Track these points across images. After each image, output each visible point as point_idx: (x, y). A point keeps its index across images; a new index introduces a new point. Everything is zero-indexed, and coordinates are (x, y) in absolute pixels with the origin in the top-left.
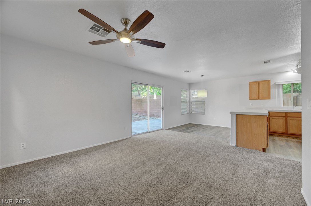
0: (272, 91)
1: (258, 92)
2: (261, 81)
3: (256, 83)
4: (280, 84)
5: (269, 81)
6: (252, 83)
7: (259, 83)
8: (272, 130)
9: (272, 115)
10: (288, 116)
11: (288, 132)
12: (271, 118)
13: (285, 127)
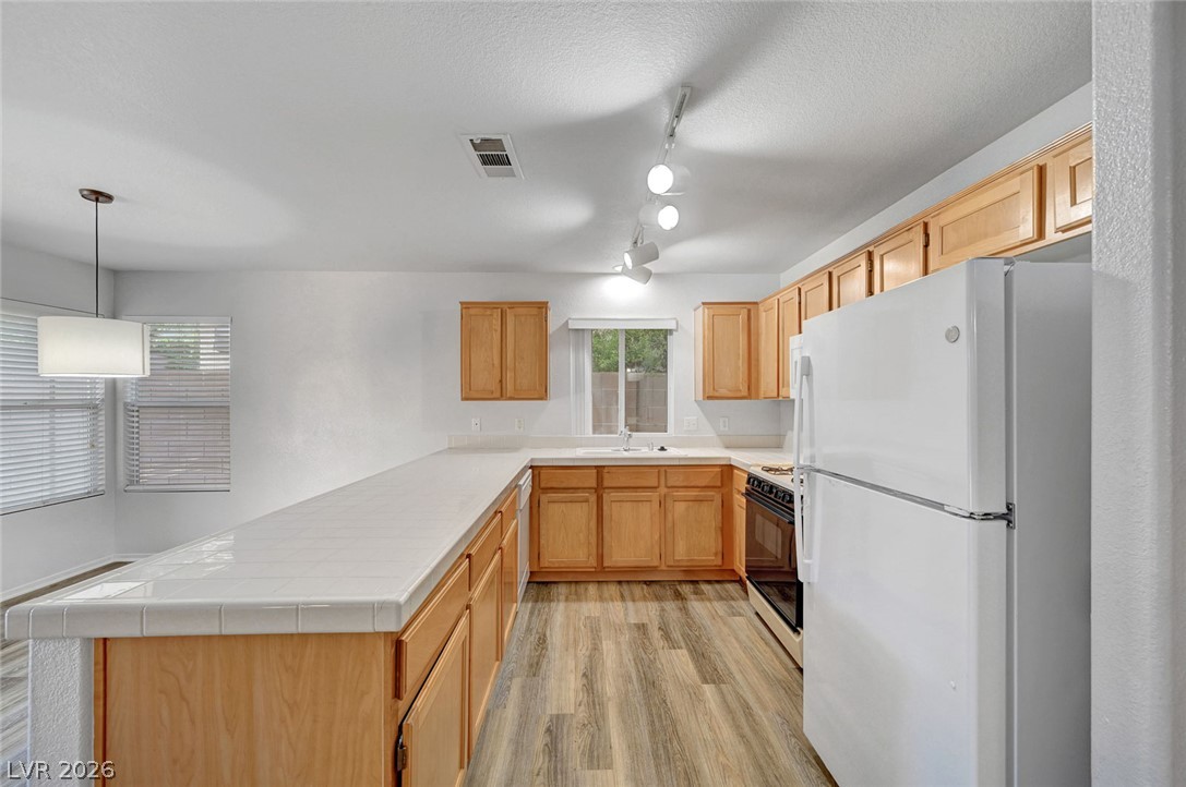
0: (554, 359)
1: (497, 362)
2: (513, 305)
3: (488, 312)
4: (583, 330)
5: (541, 308)
6: (472, 311)
7: (502, 309)
8: (549, 560)
9: (549, 485)
10: (606, 483)
11: (605, 564)
12: (544, 498)
13: (593, 540)
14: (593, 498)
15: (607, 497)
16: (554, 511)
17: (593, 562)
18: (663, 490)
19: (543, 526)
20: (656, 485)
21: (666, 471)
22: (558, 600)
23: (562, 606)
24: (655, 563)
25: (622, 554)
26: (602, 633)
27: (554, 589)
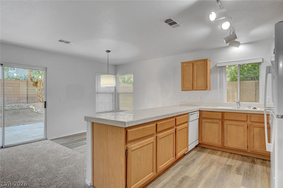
1: (191, 79)
2: (196, 61)
3: (189, 64)
4: (225, 66)
5: (205, 61)
7: (193, 63)
8: (205, 141)
9: (205, 117)
10: (225, 118)
11: (225, 146)
12: (203, 121)
13: (220, 136)
14: (221, 122)
15: (226, 123)
16: (207, 125)
17: (220, 144)
18: (249, 123)
19: (203, 129)
20: (246, 120)
21: (250, 115)
22: (205, 153)
23: (206, 154)
24: (246, 149)
25: (231, 143)
26: (214, 164)
27: (206, 150)
